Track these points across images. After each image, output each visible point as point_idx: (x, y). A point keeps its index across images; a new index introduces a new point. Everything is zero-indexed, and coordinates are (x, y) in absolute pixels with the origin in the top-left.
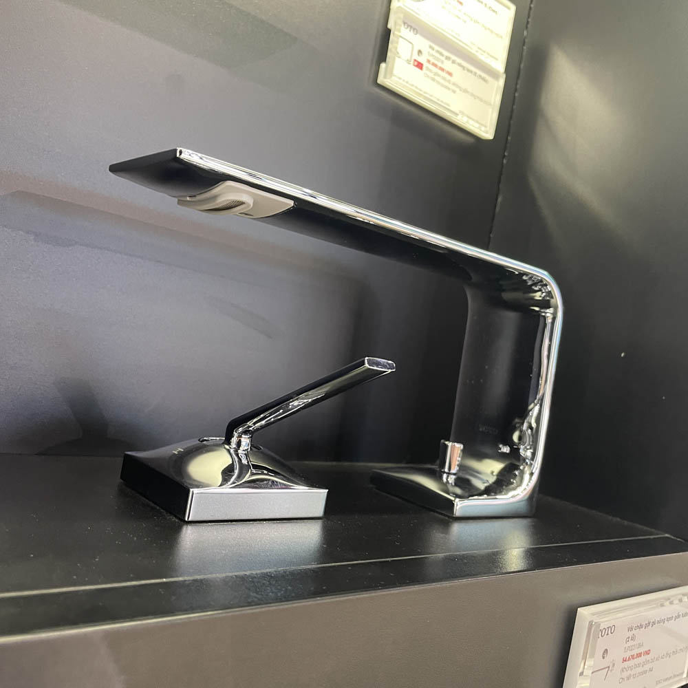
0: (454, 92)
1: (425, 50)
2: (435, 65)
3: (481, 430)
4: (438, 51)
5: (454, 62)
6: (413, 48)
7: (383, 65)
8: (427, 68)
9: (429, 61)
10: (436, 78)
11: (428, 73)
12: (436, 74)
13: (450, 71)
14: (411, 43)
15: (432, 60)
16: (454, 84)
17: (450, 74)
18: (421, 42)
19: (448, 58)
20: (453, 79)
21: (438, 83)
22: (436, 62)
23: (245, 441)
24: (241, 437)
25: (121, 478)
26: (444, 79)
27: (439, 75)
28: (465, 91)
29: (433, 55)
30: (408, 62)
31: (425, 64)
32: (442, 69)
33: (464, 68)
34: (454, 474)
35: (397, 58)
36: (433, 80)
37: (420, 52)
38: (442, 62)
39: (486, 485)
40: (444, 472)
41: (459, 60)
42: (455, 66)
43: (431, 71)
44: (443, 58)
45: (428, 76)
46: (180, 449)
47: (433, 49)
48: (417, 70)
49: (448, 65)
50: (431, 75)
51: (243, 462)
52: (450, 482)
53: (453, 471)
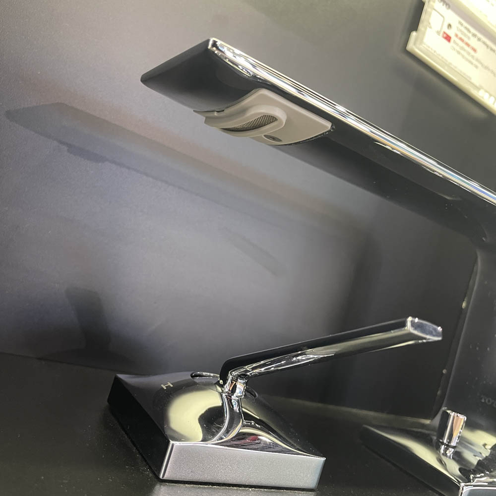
0: (476, 67)
1: (455, 25)
2: (461, 39)
3: (483, 401)
4: (466, 28)
5: (479, 40)
6: (443, 22)
7: (414, 34)
8: (455, 42)
9: (457, 35)
10: (462, 52)
11: (455, 46)
12: (462, 48)
13: (475, 47)
14: (442, 16)
15: (460, 35)
16: (477, 60)
17: (475, 50)
18: (452, 17)
19: (474, 35)
20: (477, 55)
21: (463, 56)
22: (463, 37)
23: (240, 387)
24: (236, 380)
25: (108, 401)
26: (469, 54)
27: (465, 50)
28: (486, 68)
29: (461, 31)
30: (438, 33)
31: (453, 38)
32: (468, 45)
33: (488, 46)
34: (454, 447)
35: (428, 27)
36: (459, 53)
37: (450, 26)
38: (469, 38)
39: (478, 458)
40: (443, 443)
41: (484, 39)
42: (480, 43)
43: (457, 45)
44: (470, 35)
45: (454, 49)
46: (170, 384)
47: (462, 25)
48: (445, 41)
49: (473, 42)
50: (458, 48)
51: (235, 408)
52: (448, 455)
53: (453, 444)
